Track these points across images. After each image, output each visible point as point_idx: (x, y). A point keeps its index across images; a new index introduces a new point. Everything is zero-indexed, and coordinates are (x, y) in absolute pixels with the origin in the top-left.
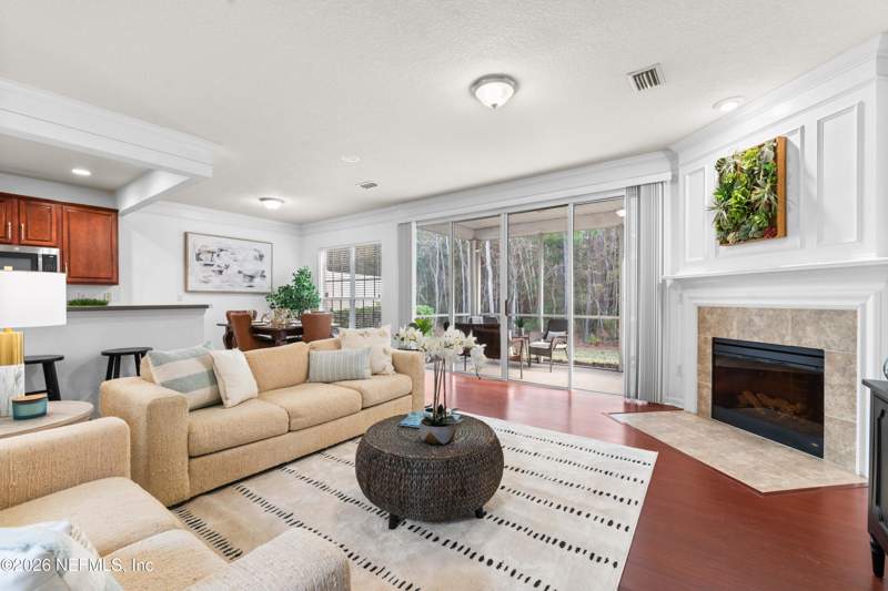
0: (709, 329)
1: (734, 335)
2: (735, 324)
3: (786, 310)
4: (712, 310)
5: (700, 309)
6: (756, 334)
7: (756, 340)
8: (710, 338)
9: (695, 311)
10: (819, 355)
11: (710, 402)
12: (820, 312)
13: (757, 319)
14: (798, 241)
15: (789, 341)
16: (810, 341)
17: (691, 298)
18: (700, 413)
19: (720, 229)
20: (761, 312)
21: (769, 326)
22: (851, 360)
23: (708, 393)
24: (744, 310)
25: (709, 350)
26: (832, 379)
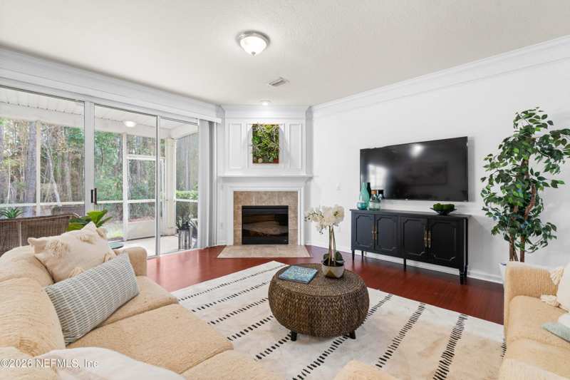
0: (240, 202)
1: (254, 204)
2: (254, 199)
3: (274, 192)
4: (242, 193)
5: (235, 193)
6: (264, 202)
7: (264, 205)
8: (240, 206)
9: (232, 194)
10: (286, 208)
11: (241, 237)
12: (287, 192)
13: (264, 196)
14: (283, 166)
15: (277, 204)
16: (284, 203)
17: (231, 187)
18: (235, 244)
19: (254, 156)
20: (266, 193)
21: (269, 198)
22: (296, 208)
23: (240, 233)
24: (258, 192)
25: (240, 212)
26: (291, 215)
